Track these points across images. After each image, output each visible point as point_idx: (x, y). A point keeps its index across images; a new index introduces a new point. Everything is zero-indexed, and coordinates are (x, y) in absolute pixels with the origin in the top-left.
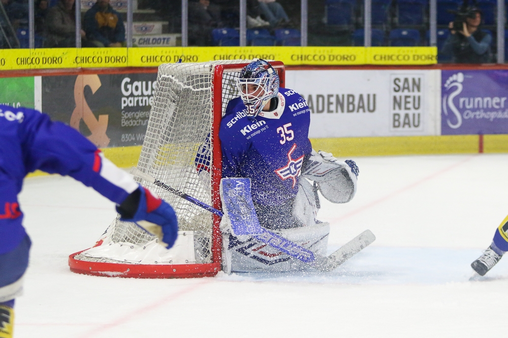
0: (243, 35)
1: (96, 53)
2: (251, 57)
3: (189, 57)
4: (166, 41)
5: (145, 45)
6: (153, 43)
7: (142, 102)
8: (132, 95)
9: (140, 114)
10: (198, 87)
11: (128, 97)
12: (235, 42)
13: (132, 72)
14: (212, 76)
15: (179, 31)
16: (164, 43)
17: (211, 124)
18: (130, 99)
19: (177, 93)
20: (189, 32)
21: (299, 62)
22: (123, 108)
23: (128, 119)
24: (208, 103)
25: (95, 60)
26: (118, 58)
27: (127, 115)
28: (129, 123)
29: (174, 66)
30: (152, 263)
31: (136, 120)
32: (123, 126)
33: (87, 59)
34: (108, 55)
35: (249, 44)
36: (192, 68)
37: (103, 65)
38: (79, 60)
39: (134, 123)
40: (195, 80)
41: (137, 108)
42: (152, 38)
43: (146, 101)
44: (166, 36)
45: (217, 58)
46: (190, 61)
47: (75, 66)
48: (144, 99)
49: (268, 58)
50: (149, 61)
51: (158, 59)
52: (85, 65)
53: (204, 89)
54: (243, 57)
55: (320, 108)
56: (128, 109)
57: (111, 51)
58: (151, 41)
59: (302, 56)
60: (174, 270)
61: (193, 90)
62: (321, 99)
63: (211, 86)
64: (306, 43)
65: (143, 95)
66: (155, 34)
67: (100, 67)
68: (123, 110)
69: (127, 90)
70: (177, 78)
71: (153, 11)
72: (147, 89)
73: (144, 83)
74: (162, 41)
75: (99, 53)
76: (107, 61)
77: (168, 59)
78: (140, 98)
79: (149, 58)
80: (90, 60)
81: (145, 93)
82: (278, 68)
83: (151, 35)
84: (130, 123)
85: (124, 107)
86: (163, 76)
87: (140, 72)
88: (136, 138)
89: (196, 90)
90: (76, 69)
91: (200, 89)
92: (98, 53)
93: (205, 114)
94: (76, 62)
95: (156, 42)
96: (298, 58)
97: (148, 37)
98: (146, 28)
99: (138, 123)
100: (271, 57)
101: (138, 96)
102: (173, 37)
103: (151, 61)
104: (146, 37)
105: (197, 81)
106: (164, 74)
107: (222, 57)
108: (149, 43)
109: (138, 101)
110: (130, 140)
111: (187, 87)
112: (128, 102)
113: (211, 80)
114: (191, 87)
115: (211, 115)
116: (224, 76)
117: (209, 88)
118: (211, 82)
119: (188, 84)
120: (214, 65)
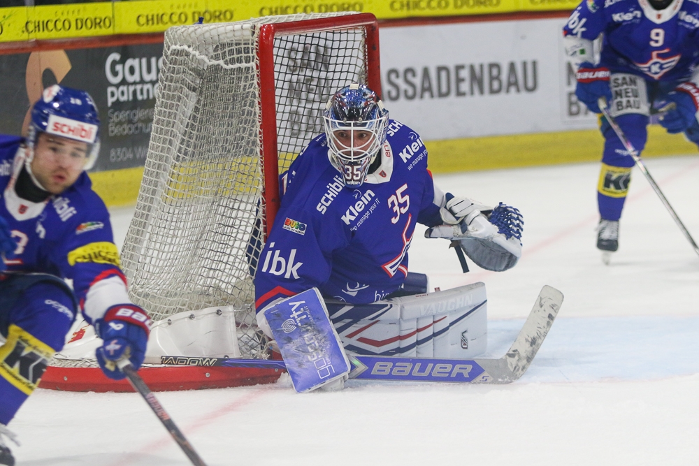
1: (59, 13)
2: (323, 9)
3: (217, 14)
7: (142, 93)
8: (124, 82)
9: (140, 114)
10: (232, 61)
11: (117, 86)
13: (122, 43)
14: (255, 44)
17: (258, 124)
18: (121, 88)
19: (199, 73)
21: (404, 13)
22: (109, 104)
23: (120, 123)
24: (252, 90)
25: (59, 25)
26: (98, 21)
27: (117, 116)
28: (121, 129)
29: (191, 29)
31: (134, 124)
32: (111, 135)
33: (45, 25)
34: (80, 16)
36: (222, 30)
37: (73, 33)
38: (31, 27)
39: (130, 129)
40: (227, 49)
41: (135, 104)
43: (148, 91)
45: (266, 12)
46: (220, 20)
47: (25, 36)
48: (146, 87)
49: (351, 9)
50: (150, 22)
51: (166, 18)
52: (42, 35)
53: (244, 65)
54: (308, 9)
55: (444, 89)
56: (118, 105)
57: (85, 9)
60: (208, 375)
61: (225, 66)
62: (443, 74)
63: (255, 60)
65: (142, 82)
67: (68, 38)
68: (112, 107)
69: (115, 74)
70: (197, 48)
72: (149, 71)
73: (144, 61)
75: (66, 13)
76: (79, 25)
77: (183, 18)
78: (139, 87)
79: (150, 17)
80: (51, 25)
81: (147, 77)
82: (366, 25)
84: (124, 130)
85: (113, 103)
86: (173, 47)
87: (135, 42)
88: (135, 155)
89: (230, 66)
90: (27, 42)
92: (62, 14)
93: (247, 108)
94: (27, 30)
96: (402, 5)
99: (137, 128)
100: (357, 7)
101: (135, 83)
103: (153, 23)
105: (231, 52)
106: (175, 44)
107: (274, 10)
109: (135, 92)
110: (125, 158)
111: (215, 62)
112: (118, 94)
113: (255, 51)
114: (221, 62)
115: (257, 109)
116: (277, 43)
117: (253, 64)
118: (255, 54)
119: (217, 58)
120: (259, 25)
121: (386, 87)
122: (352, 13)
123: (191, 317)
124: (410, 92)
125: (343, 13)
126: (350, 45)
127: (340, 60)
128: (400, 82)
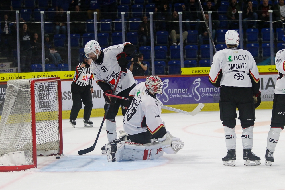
0: (44, 67)
2: (48, 76)
3: (21, 77)
4: (11, 70)
5: (2, 73)
6: (6, 72)
7: (2, 97)
9: (1, 102)
10: (24, 89)
12: (41, 70)
14: (30, 85)
15: (17, 66)
16: (10, 71)
17: (31, 105)
19: (16, 92)
20: (21, 67)
21: (68, 78)
24: (29, 96)
29: (14, 81)
30: (8, 165)
35: (46, 71)
36: (22, 81)
40: (23, 86)
42: (5, 69)
43: (3, 96)
44: (11, 68)
45: (33, 77)
46: (22, 79)
48: (3, 95)
50: (4, 79)
51: (8, 78)
53: (27, 90)
54: (44, 76)
58: (5, 71)
59: (69, 75)
60: (17, 168)
64: (71, 70)
66: (7, 68)
70: (15, 85)
71: (6, 58)
72: (4, 91)
73: (3, 89)
74: (10, 70)
77: (12, 78)
78: (1, 95)
79: (4, 78)
81: (3, 93)
82: (58, 80)
83: (5, 68)
86: (10, 85)
89: (24, 90)
91: (25, 90)
95: (8, 71)
96: (67, 76)
97: (4, 69)
98: (3, 65)
99: (0, 106)
100: (56, 76)
102: (15, 69)
104: (3, 69)
105: (24, 87)
106: (10, 84)
107: (35, 76)
108: (4, 72)
111: (20, 89)
114: (21, 89)
115: (30, 101)
116: (35, 85)
117: (29, 90)
118: (30, 87)
119: (20, 88)
120: (31, 80)
121: (63, 96)
122: (55, 77)
123: (13, 153)
124: (69, 98)
125: (52, 77)
126: (54, 85)
127: (51, 89)
128: (67, 95)
